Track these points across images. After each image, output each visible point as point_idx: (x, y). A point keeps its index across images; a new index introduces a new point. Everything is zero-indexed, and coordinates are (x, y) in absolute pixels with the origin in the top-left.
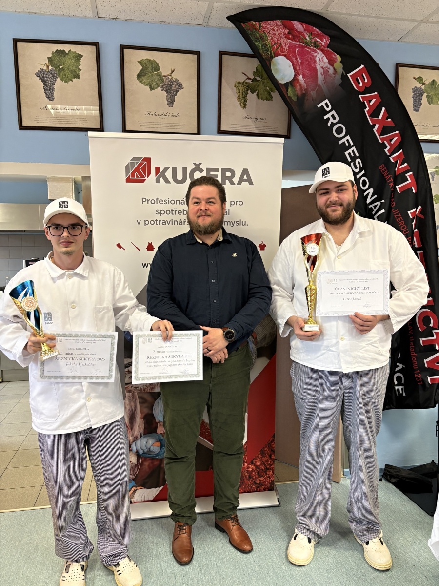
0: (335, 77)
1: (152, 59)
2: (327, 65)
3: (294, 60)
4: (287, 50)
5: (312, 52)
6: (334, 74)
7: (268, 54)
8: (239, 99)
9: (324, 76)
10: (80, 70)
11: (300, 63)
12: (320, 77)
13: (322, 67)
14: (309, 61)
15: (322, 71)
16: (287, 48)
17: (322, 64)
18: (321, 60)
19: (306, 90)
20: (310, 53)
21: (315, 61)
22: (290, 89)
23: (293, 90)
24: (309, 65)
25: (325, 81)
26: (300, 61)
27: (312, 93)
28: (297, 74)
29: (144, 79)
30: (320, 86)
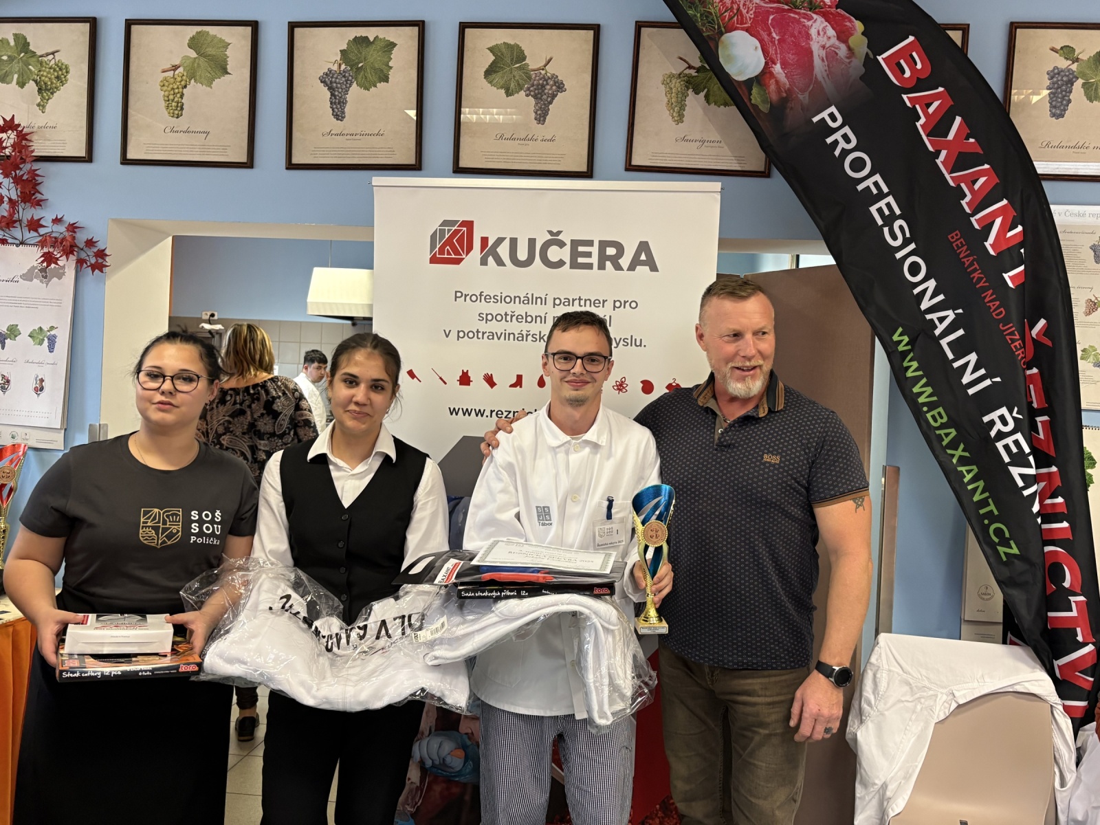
0: (849, 63)
1: (512, 43)
2: (834, 41)
3: (766, 37)
4: (750, 18)
5: (802, 20)
6: (848, 58)
7: (714, 28)
8: (670, 105)
9: (826, 63)
10: (391, 68)
11: (776, 42)
12: (819, 65)
13: (823, 47)
14: (795, 37)
15: (823, 53)
16: (751, 15)
17: (823, 40)
18: (820, 33)
19: (789, 91)
20: (798, 22)
21: (808, 37)
22: (755, 91)
23: (762, 93)
24: (797, 45)
25: (830, 73)
26: (777, 38)
27: (801, 97)
28: (769, 62)
29: (497, 78)
30: (817, 82)
